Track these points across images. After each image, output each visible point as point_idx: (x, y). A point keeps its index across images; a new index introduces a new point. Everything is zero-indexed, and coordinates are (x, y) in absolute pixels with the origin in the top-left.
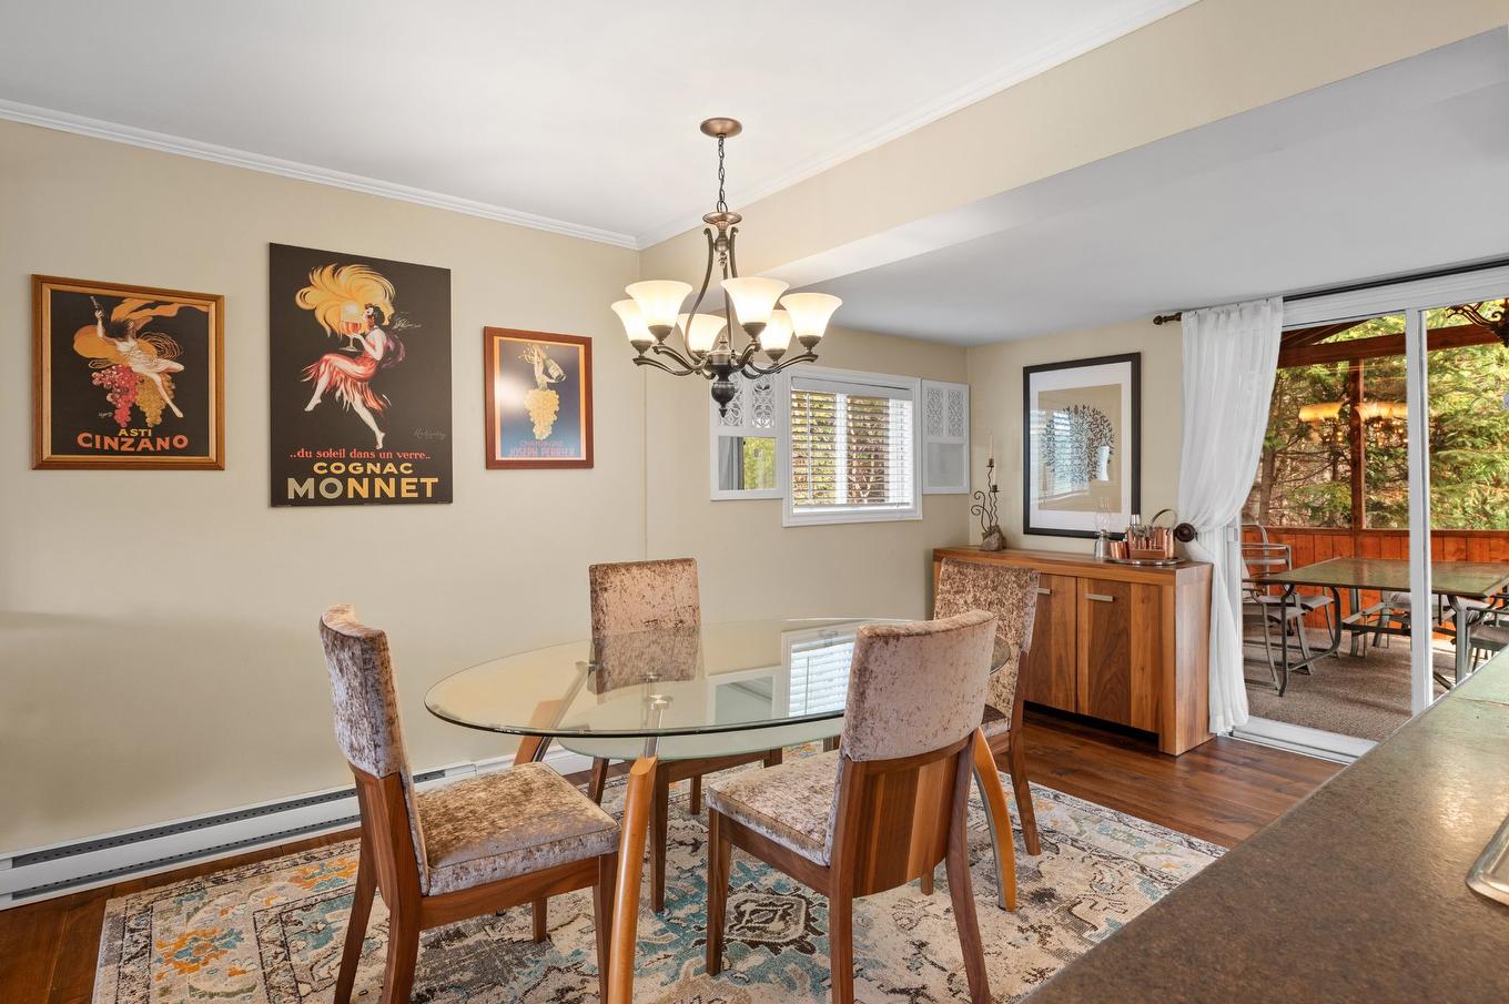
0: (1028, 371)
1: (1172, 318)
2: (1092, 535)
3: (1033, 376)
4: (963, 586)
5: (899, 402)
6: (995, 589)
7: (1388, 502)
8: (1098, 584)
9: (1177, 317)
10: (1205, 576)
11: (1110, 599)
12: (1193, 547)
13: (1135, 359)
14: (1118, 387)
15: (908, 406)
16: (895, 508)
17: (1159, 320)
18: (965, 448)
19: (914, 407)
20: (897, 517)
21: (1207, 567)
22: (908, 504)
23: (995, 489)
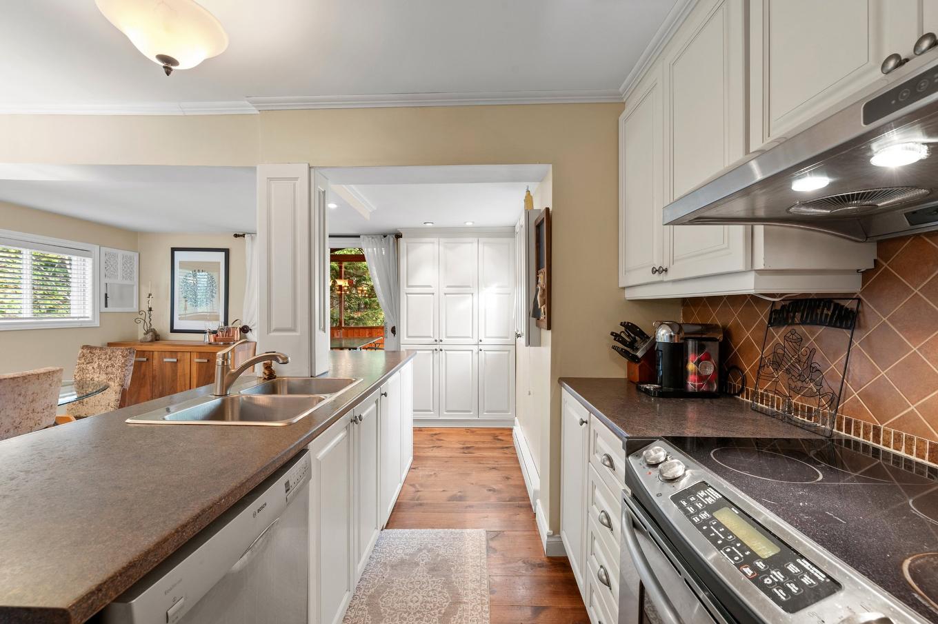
0: (173, 250)
1: (241, 236)
2: (203, 332)
3: (176, 253)
4: (92, 359)
5: (83, 258)
6: (110, 359)
7: (356, 316)
8: (201, 354)
9: (243, 236)
10: (252, 347)
11: (206, 361)
12: (249, 335)
13: (227, 251)
14: (219, 263)
15: (89, 261)
16: (76, 320)
17: (236, 236)
18: (135, 287)
19: (94, 261)
20: (78, 325)
21: (254, 344)
22: (88, 317)
23: (150, 309)
